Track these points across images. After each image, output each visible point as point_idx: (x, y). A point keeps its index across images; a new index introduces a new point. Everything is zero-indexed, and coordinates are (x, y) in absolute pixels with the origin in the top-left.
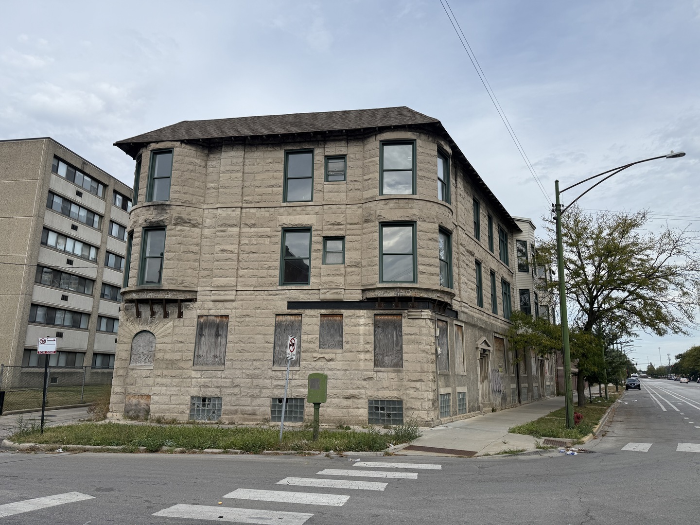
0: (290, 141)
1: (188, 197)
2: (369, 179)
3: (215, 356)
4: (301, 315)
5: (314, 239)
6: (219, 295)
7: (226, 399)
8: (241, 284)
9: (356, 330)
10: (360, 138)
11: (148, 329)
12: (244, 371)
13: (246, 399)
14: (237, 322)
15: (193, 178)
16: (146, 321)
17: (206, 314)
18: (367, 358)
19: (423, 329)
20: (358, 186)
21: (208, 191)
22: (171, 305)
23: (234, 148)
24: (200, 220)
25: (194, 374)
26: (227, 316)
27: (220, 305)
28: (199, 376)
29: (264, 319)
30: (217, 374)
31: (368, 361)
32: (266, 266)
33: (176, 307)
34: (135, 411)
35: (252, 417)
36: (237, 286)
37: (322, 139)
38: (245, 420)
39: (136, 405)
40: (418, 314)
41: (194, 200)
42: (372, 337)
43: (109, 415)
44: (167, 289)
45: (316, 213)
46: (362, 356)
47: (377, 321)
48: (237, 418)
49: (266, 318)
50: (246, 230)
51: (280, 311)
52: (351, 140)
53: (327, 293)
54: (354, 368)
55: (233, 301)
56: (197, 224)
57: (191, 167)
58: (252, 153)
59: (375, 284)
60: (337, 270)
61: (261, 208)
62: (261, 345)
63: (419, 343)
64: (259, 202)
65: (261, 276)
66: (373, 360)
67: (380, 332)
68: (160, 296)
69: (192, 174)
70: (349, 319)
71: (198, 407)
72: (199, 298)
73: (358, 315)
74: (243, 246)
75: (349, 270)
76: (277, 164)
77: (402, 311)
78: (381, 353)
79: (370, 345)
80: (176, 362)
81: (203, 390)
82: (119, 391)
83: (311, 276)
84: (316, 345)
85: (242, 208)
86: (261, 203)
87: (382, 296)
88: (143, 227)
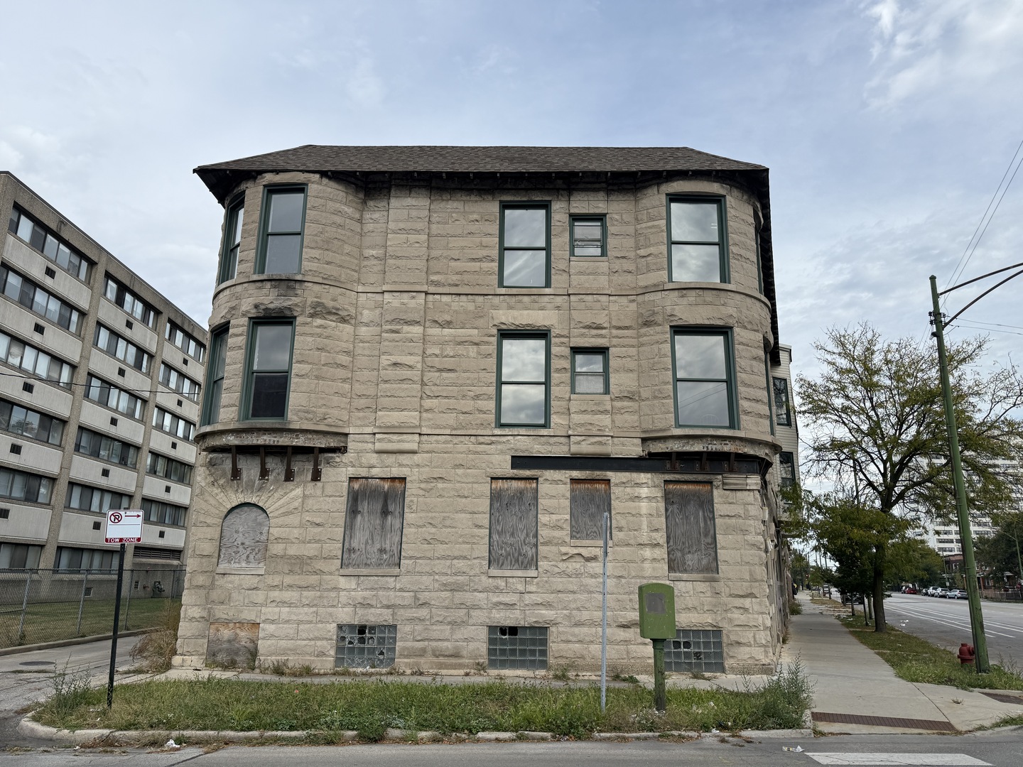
0: (510, 187)
1: (331, 270)
2: (649, 255)
3: (382, 551)
4: (537, 479)
5: (554, 350)
6: (390, 441)
7: (404, 629)
8: (428, 424)
9: (635, 508)
10: (629, 189)
11: (254, 500)
12: (437, 577)
13: (442, 627)
14: (422, 489)
15: (341, 237)
16: (250, 486)
17: (364, 475)
18: (655, 556)
19: (750, 507)
20: (627, 265)
21: (366, 263)
22: (299, 457)
23: (413, 192)
24: (353, 311)
25: (343, 582)
26: (403, 480)
27: (390, 459)
28: (353, 587)
29: (470, 485)
30: (387, 582)
31: (659, 561)
32: (472, 394)
33: (308, 461)
34: (229, 651)
35: (453, 661)
36: (420, 426)
37: (565, 186)
38: (441, 666)
39: (229, 641)
40: (741, 482)
41: (343, 276)
42: (663, 519)
43: (176, 660)
44: (298, 428)
45: (558, 308)
46: (648, 553)
47: (670, 493)
48: (425, 663)
49: (473, 483)
50: (435, 331)
51: (499, 473)
52: (613, 190)
53: (583, 443)
54: (633, 574)
55: (414, 452)
56: (348, 318)
57: (338, 220)
58: (444, 203)
59: (668, 429)
60: (599, 403)
61: (460, 294)
62: (467, 531)
63: (744, 532)
64: (457, 285)
65: (464, 410)
66: (666, 560)
67: (676, 511)
68: (283, 441)
69: (339, 231)
70: (621, 489)
71: (350, 643)
72: (351, 445)
73: (638, 481)
74: (429, 359)
75: (618, 404)
76: (487, 223)
77: (712, 477)
78: (679, 548)
79: (660, 534)
80: (309, 561)
81: (360, 611)
82: (197, 615)
83: (552, 412)
84: (565, 533)
85: (427, 293)
86: (460, 287)
87: (680, 449)
88: (250, 318)
